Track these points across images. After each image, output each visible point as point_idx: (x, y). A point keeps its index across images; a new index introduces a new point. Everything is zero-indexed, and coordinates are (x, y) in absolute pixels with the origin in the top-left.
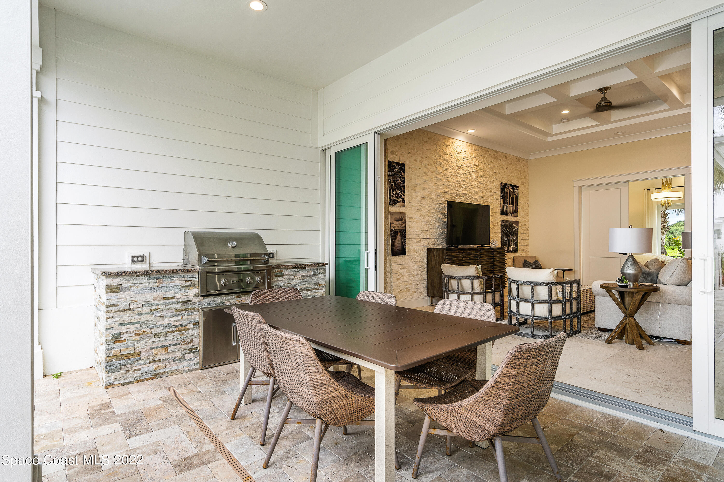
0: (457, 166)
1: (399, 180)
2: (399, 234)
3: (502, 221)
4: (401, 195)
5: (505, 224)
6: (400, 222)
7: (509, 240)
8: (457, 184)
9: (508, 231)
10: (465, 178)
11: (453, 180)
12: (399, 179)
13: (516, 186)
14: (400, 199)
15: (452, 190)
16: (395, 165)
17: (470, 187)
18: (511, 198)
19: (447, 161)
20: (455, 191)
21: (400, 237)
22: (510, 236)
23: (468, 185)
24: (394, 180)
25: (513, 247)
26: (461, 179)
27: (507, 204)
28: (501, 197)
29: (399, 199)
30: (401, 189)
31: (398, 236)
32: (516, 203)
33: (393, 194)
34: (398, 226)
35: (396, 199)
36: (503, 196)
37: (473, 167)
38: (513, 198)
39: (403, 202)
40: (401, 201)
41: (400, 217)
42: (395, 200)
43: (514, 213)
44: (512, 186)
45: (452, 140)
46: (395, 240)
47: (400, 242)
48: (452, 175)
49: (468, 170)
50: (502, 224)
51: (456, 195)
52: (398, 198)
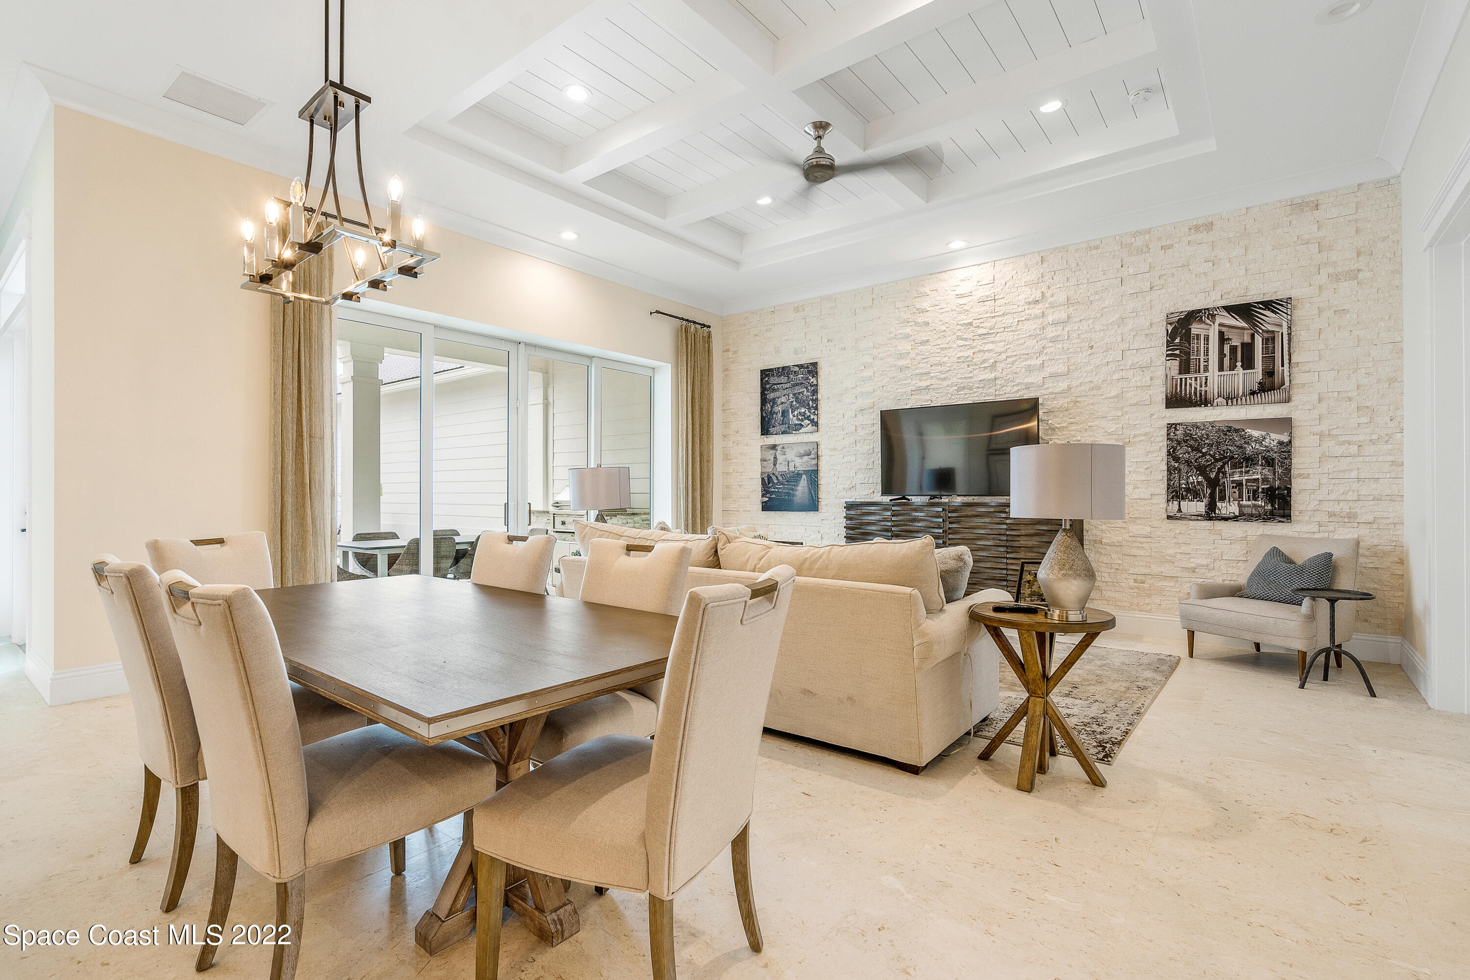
0: (960, 325)
1: (805, 392)
2: (804, 476)
3: (1172, 427)
4: (808, 414)
5: (1186, 435)
6: (806, 458)
7: (1213, 483)
8: (959, 364)
9: (1204, 455)
10: (992, 342)
11: (946, 359)
12: (805, 389)
13: (1268, 305)
14: (807, 422)
15: (945, 379)
16: (797, 369)
17: (1009, 360)
18: (1233, 349)
19: (927, 324)
20: (954, 380)
21: (806, 482)
22: (1223, 466)
23: (1004, 356)
24: (794, 394)
25: (1244, 503)
26: (974, 350)
27: (1206, 369)
28: (1168, 355)
29: (805, 421)
30: (809, 404)
31: (802, 480)
32: (1269, 359)
33: (794, 416)
34: (801, 465)
35: (800, 422)
36: (1177, 352)
37: (1020, 309)
38: (1248, 348)
39: (812, 425)
40: (809, 424)
41: (805, 451)
42: (796, 425)
43: (1253, 393)
44: (1244, 311)
45: (944, 275)
46: (797, 486)
47: (806, 490)
48: (942, 349)
49: (1003, 322)
50: (1168, 434)
51: (956, 388)
52: (802, 420)
